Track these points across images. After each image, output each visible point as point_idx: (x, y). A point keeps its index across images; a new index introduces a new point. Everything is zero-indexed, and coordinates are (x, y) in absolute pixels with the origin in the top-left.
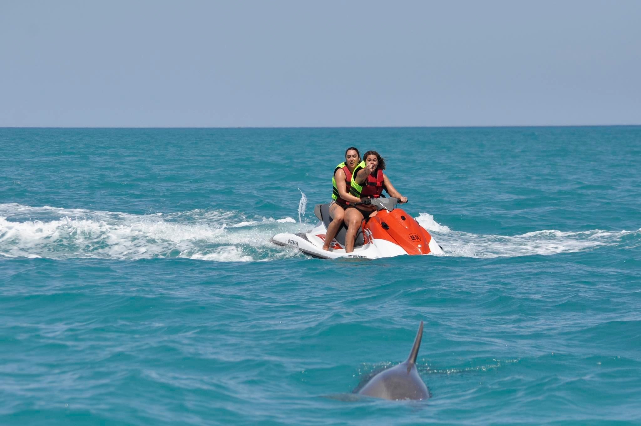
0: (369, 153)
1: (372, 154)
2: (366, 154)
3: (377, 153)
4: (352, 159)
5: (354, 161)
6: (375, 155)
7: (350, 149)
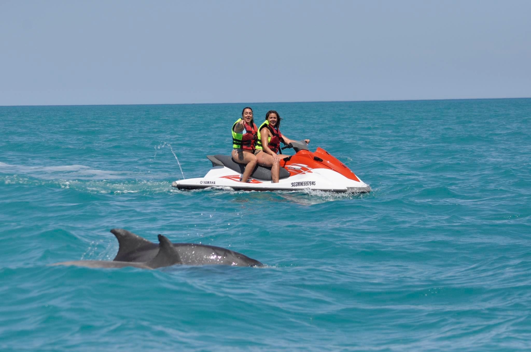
0: (270, 112)
1: (273, 113)
2: (268, 113)
3: (276, 112)
4: (249, 115)
5: (250, 117)
6: (275, 113)
7: (247, 108)
